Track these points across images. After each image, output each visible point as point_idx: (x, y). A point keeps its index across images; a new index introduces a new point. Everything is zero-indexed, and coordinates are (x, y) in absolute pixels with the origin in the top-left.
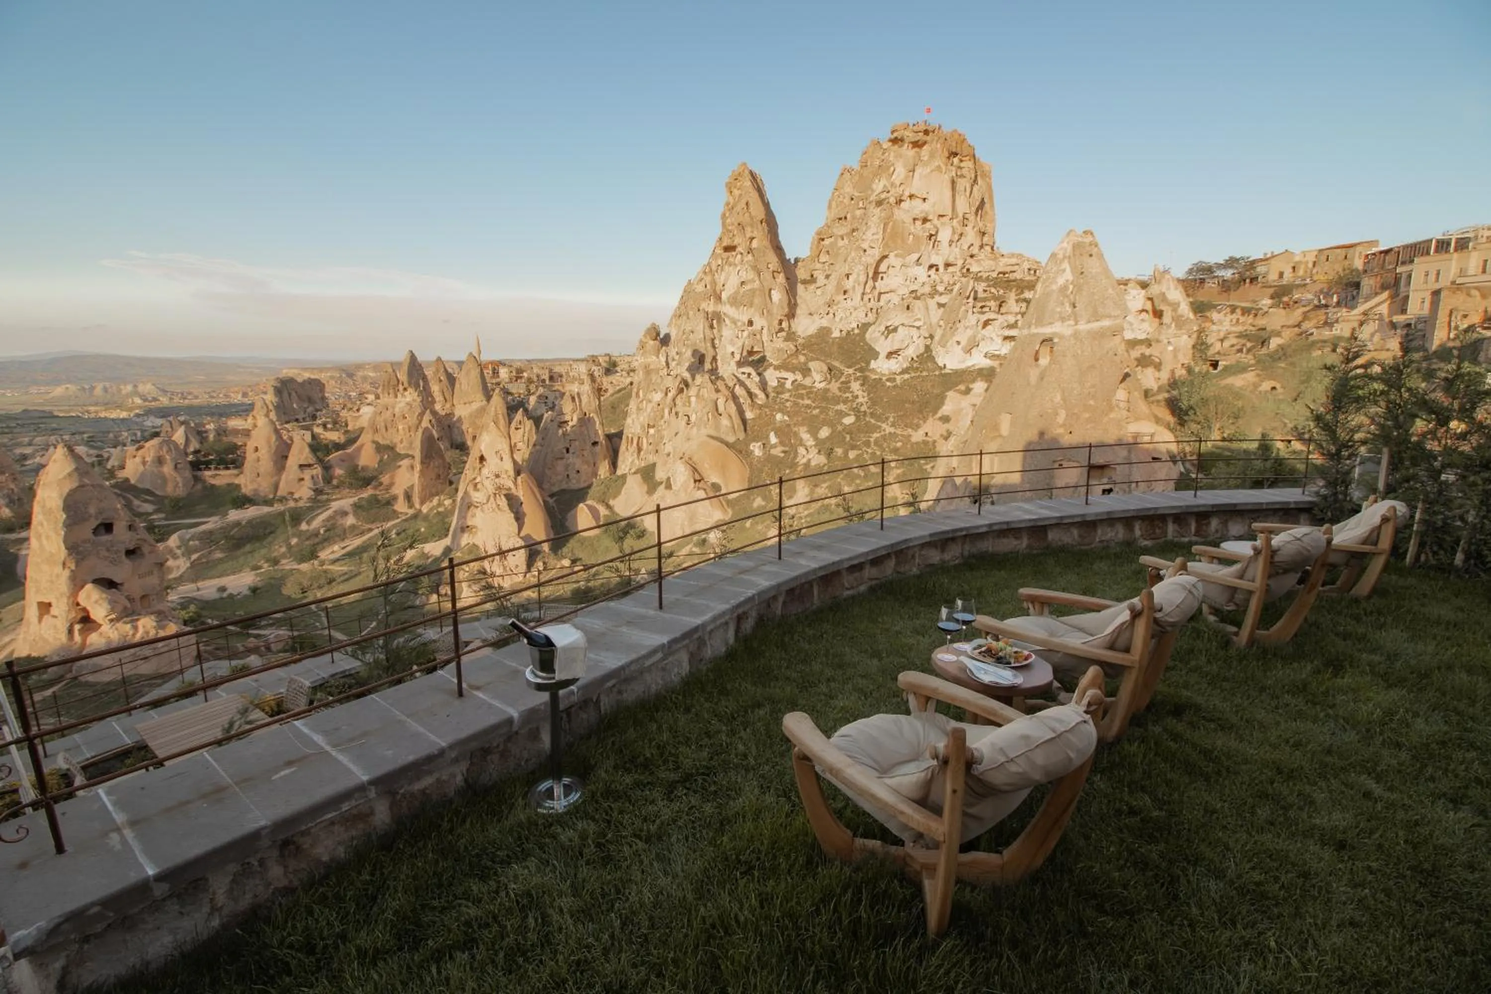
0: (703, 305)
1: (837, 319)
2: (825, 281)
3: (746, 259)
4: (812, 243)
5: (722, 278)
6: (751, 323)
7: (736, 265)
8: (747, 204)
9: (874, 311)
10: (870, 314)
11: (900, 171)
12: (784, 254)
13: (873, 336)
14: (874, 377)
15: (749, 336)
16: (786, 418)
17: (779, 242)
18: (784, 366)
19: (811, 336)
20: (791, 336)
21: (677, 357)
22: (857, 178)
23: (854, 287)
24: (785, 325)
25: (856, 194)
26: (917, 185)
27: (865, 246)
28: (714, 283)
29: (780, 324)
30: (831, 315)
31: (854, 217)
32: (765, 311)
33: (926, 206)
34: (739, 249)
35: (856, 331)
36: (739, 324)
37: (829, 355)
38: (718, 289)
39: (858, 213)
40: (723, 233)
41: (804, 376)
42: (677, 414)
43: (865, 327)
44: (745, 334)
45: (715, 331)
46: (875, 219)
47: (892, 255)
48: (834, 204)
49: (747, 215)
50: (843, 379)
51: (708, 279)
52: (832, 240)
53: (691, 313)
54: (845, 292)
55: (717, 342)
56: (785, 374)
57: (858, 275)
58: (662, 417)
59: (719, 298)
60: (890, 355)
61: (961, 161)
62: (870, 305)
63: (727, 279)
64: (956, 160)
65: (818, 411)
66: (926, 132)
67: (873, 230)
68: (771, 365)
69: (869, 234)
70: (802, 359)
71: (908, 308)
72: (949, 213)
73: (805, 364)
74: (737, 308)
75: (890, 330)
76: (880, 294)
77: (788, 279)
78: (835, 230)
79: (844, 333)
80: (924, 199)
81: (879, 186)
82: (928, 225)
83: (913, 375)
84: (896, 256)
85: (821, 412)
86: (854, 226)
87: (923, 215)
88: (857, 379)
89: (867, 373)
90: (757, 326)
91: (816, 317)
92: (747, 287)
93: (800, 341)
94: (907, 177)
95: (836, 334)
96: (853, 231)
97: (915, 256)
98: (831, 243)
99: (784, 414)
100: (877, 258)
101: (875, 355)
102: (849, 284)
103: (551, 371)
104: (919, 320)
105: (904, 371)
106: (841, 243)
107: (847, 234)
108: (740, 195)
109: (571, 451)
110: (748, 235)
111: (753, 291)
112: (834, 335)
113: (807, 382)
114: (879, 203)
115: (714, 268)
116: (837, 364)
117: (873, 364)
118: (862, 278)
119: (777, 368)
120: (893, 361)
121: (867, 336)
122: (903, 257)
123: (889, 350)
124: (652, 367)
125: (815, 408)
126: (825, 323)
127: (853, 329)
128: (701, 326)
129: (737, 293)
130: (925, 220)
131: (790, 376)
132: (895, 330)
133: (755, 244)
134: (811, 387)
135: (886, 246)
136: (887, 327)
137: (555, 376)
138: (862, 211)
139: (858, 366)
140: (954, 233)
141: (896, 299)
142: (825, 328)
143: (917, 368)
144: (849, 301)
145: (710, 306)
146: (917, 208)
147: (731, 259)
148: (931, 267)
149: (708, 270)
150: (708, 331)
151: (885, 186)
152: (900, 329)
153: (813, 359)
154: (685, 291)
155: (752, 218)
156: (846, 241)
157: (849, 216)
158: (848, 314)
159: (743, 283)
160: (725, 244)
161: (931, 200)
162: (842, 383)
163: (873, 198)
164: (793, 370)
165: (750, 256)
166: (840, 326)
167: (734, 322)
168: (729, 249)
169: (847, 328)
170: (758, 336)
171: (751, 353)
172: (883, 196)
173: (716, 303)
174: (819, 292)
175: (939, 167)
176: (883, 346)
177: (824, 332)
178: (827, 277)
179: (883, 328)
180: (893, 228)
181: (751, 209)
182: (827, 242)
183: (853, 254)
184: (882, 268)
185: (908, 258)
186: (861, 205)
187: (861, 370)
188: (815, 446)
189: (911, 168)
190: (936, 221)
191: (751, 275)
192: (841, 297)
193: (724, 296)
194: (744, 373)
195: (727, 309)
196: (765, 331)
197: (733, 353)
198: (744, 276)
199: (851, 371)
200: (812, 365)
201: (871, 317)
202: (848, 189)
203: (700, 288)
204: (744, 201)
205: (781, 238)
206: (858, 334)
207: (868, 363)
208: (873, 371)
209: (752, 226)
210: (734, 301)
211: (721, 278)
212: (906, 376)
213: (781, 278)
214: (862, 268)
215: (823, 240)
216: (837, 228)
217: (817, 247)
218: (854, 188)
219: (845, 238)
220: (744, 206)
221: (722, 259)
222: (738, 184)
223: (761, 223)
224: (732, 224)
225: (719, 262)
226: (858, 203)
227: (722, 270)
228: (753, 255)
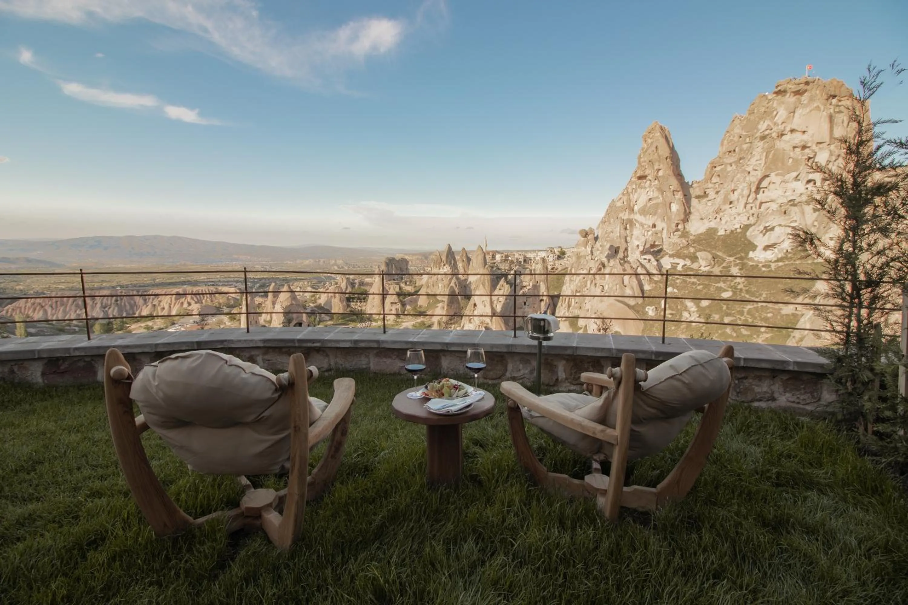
0: (621, 215)
1: (723, 221)
2: (715, 196)
3: (653, 184)
4: (706, 171)
5: (636, 197)
6: (654, 226)
7: (645, 188)
8: (656, 148)
9: (755, 216)
10: (751, 218)
11: (782, 114)
12: (684, 179)
13: (753, 234)
14: (751, 263)
15: (652, 234)
16: (675, 290)
17: (680, 171)
18: (677, 255)
19: (701, 234)
20: (685, 234)
21: (600, 248)
22: (745, 122)
23: (738, 200)
24: (680, 227)
25: (744, 133)
26: (797, 122)
27: (749, 169)
28: (629, 200)
29: (677, 225)
30: (718, 219)
31: (741, 150)
32: (666, 217)
33: (805, 137)
34: (649, 177)
35: (739, 230)
36: (646, 226)
37: (715, 248)
38: (632, 205)
39: (745, 146)
40: (638, 168)
41: (693, 262)
42: (595, 284)
43: (746, 227)
44: (650, 233)
45: (628, 232)
46: (759, 150)
47: (773, 175)
48: (725, 142)
49: (656, 154)
50: (724, 265)
51: (625, 198)
52: (723, 166)
53: (612, 220)
54: (731, 203)
55: (628, 238)
56: (677, 260)
57: (743, 190)
58: (586, 286)
59: (632, 210)
60: (767, 248)
61: (840, 101)
62: (751, 212)
63: (638, 198)
64: (834, 101)
65: (701, 286)
66: (807, 83)
67: (757, 157)
68: (667, 254)
69: (753, 161)
70: (692, 250)
71: (785, 213)
72: (827, 139)
73: (694, 253)
74: (645, 216)
75: (768, 230)
76: (761, 203)
77: (685, 195)
78: (725, 160)
79: (728, 232)
80: (804, 132)
81: (763, 126)
82: (807, 151)
83: (787, 263)
84: (777, 175)
85: (704, 288)
86: (741, 156)
87: (802, 143)
88: (736, 265)
89: (745, 261)
90: (659, 228)
91: (706, 221)
92: (654, 202)
93: (692, 237)
94: (788, 118)
95: (721, 232)
96: (741, 159)
97: (794, 174)
98: (722, 169)
99: (674, 288)
100: (760, 176)
101: (754, 247)
102: (733, 197)
103: (525, 256)
104: (796, 221)
105: (778, 260)
106: (729, 168)
107: (734, 162)
108: (652, 143)
109: (527, 304)
110: (656, 167)
111: (657, 205)
112: (719, 234)
113: (695, 266)
114: (763, 138)
115: (630, 190)
116: (720, 254)
117: (751, 254)
118: (746, 192)
119: (671, 256)
120: (769, 252)
121: (748, 234)
122: (783, 175)
123: (766, 244)
124: (582, 254)
125: (699, 285)
126: (713, 225)
127: (736, 229)
128: (618, 229)
129: (645, 206)
130: (804, 147)
131: (681, 262)
132: (772, 229)
133: (661, 173)
134: (697, 270)
135: (768, 168)
136: (765, 227)
137: (527, 260)
138: (749, 145)
139: (738, 256)
140: (831, 154)
141: (774, 206)
142: (712, 228)
143: (791, 258)
144: (733, 209)
145: (625, 216)
146: (798, 138)
147: (642, 184)
148: (809, 181)
149: (626, 193)
150: (623, 231)
151: (769, 125)
152: (776, 229)
153: (700, 250)
154: (610, 206)
155: (659, 156)
156: (734, 166)
157: (737, 150)
158: (732, 218)
159: (650, 199)
160: (638, 175)
161: (810, 132)
162: (724, 267)
163: (758, 134)
164: (684, 257)
165: (656, 182)
166: (726, 227)
167: (642, 225)
168: (640, 178)
169: (730, 228)
170: (659, 235)
171: (653, 246)
172: (767, 133)
173: (630, 213)
174: (709, 204)
175: (818, 108)
176: (761, 241)
177: (711, 232)
178: (717, 193)
179: (761, 228)
180: (774, 155)
181: (659, 151)
182: (718, 168)
183: (739, 175)
184: (764, 184)
185: (787, 177)
186: (747, 141)
187: (741, 258)
188: (697, 311)
189: (792, 110)
190: (814, 147)
191: (656, 194)
192: (727, 206)
193: (636, 208)
194: (645, 259)
195: (637, 217)
196: (665, 231)
197: (638, 246)
198: (651, 194)
199: (732, 259)
200: (699, 254)
201: (752, 220)
202: (737, 130)
203: (619, 204)
204: (654, 146)
205: (682, 169)
206: (740, 233)
207: (747, 254)
208: (752, 259)
209: (659, 162)
210: (643, 212)
211: (634, 197)
212: (781, 264)
213: (679, 196)
214: (745, 185)
215: (715, 167)
216: (727, 158)
217: (710, 172)
218: (742, 129)
219: (733, 165)
220: (654, 149)
221: (636, 185)
222: (651, 136)
223: (667, 159)
224: (645, 162)
225: (634, 186)
226: (745, 140)
227: (636, 192)
228: (659, 181)
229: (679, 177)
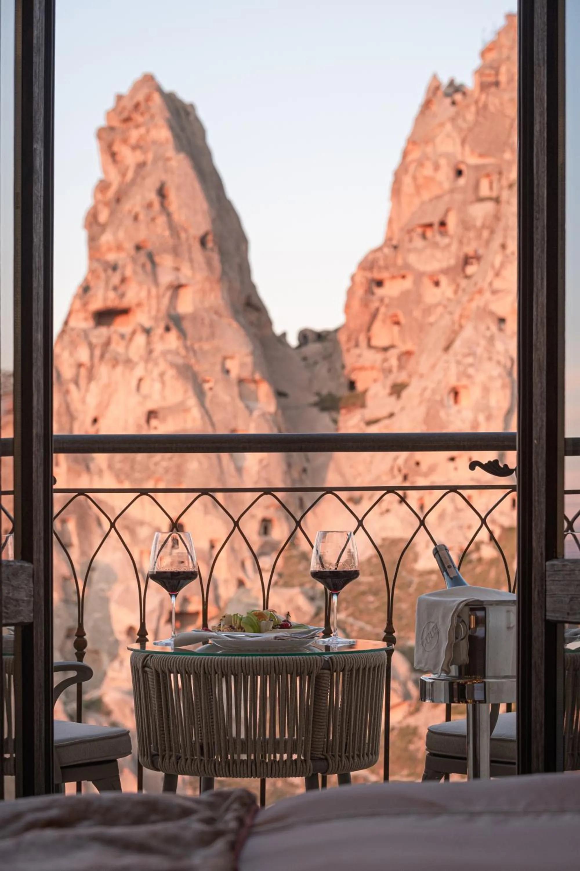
3: (159, 347)
4: (350, 292)
7: (128, 362)
8: (162, 193)
12: (269, 323)
17: (253, 287)
22: (470, 116)
25: (473, 160)
34: (142, 316)
40: (92, 271)
48: (407, 180)
49: (161, 221)
52: (407, 284)
57: (486, 390)
77: (280, 394)
78: (413, 259)
86: (469, 250)
95: (427, 559)
96: (467, 261)
98: (405, 294)
106: (430, 294)
107: (446, 271)
108: (141, 165)
110: (166, 277)
133: (185, 302)
138: (489, 206)
142: (395, 543)
155: (174, 230)
156: (446, 289)
157: (451, 221)
159: (152, 414)
160: (96, 305)
168: (105, 317)
178: (397, 389)
181: (172, 205)
182: (392, 290)
183: (468, 332)
186: (484, 190)
191: (175, 392)
198: (155, 393)
204: (151, 183)
209: (175, 251)
215: (380, 283)
216: (418, 251)
217: (365, 304)
218: (463, 142)
219: (444, 280)
220: (153, 196)
221: (91, 347)
222: (134, 135)
223: (203, 242)
224: (119, 248)
225: (83, 355)
226: (477, 186)
227: (91, 377)
228: (183, 334)
229: (253, 316)
